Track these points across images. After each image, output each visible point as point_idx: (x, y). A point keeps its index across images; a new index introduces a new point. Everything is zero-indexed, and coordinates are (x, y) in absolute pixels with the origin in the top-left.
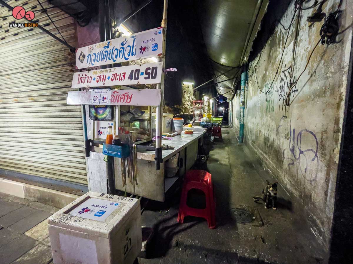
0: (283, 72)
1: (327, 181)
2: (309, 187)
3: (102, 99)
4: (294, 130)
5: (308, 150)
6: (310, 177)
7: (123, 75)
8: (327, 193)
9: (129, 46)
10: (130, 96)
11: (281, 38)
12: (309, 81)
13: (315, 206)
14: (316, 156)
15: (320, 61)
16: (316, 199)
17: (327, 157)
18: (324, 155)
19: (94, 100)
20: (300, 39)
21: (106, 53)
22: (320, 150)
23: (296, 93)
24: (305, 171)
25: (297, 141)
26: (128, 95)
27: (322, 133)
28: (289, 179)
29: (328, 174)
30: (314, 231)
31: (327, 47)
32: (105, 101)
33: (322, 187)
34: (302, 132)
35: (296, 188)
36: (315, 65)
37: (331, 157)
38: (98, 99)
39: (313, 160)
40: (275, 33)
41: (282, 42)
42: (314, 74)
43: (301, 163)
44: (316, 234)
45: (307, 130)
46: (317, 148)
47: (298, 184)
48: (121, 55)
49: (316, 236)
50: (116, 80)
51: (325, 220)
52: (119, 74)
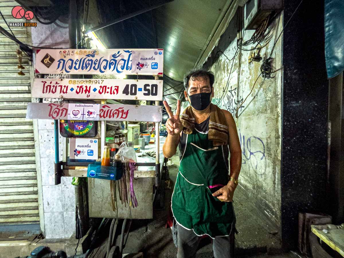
0: (229, 91)
1: (274, 173)
2: (260, 180)
3: (87, 114)
4: (244, 137)
5: (258, 152)
6: (261, 172)
7: (115, 89)
8: (275, 182)
9: (123, 60)
10: (125, 111)
11: (226, 66)
12: (253, 100)
13: (266, 193)
14: (264, 155)
15: (260, 88)
16: (267, 188)
17: (273, 156)
18: (270, 155)
19: (74, 115)
20: (242, 70)
21: (90, 62)
22: (266, 151)
23: (243, 109)
24: (256, 168)
25: (247, 145)
26: (123, 111)
27: (267, 139)
28: (243, 175)
29: (274, 168)
30: (268, 213)
31: (264, 79)
32: (91, 116)
33: (271, 178)
34: (250, 138)
35: (249, 182)
36: (257, 90)
37: (275, 156)
38: (80, 114)
39: (262, 159)
40: (219, 60)
41: (226, 69)
42: (257, 96)
43: (252, 162)
44: (269, 215)
45: (255, 137)
46: (264, 150)
47: (251, 178)
48: (112, 67)
49: (270, 216)
50: (106, 93)
51: (276, 202)
52: (110, 87)
